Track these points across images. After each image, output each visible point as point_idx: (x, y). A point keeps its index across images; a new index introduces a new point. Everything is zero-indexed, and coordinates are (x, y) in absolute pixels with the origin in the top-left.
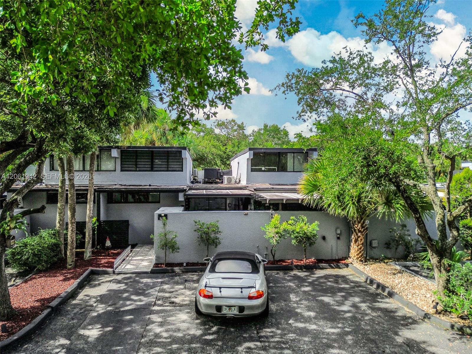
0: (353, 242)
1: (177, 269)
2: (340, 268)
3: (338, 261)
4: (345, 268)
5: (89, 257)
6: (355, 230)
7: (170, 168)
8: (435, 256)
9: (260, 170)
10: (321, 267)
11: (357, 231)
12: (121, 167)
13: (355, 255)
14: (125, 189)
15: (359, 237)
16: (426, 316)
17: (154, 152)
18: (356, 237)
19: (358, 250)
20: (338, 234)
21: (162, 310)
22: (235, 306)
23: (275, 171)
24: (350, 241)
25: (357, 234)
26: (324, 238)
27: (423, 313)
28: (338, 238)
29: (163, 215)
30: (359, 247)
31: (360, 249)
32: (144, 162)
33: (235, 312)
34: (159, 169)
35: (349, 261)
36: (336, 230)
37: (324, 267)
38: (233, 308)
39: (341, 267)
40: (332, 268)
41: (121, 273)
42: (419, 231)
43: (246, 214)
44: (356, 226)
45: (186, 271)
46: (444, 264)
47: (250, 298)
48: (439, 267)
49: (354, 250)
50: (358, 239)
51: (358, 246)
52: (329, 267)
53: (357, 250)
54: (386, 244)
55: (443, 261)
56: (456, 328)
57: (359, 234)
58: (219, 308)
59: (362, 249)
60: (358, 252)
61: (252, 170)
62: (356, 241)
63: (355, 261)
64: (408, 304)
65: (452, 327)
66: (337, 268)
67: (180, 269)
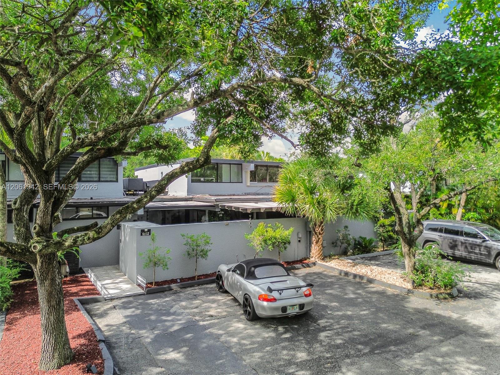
0: (314, 243)
1: (173, 286)
3: (301, 261)
6: (316, 233)
7: (103, 178)
8: (406, 246)
9: (200, 181)
11: (318, 234)
13: (317, 254)
14: (74, 203)
15: (320, 239)
16: (409, 291)
19: (318, 250)
20: (299, 238)
21: (210, 324)
22: (297, 305)
23: (213, 182)
24: (311, 243)
25: (318, 237)
27: (407, 290)
28: (299, 241)
29: (146, 230)
33: (296, 310)
34: (89, 179)
35: (312, 260)
36: (298, 234)
38: (295, 307)
41: (114, 299)
42: (399, 228)
43: (227, 225)
44: (317, 229)
45: (184, 287)
46: (412, 251)
48: (409, 255)
49: (315, 250)
50: (318, 240)
51: (318, 247)
54: (333, 243)
55: (411, 249)
56: (434, 297)
57: (320, 236)
58: (284, 309)
60: (319, 252)
61: (193, 181)
62: (317, 242)
64: (390, 286)
65: (431, 295)
67: (177, 285)
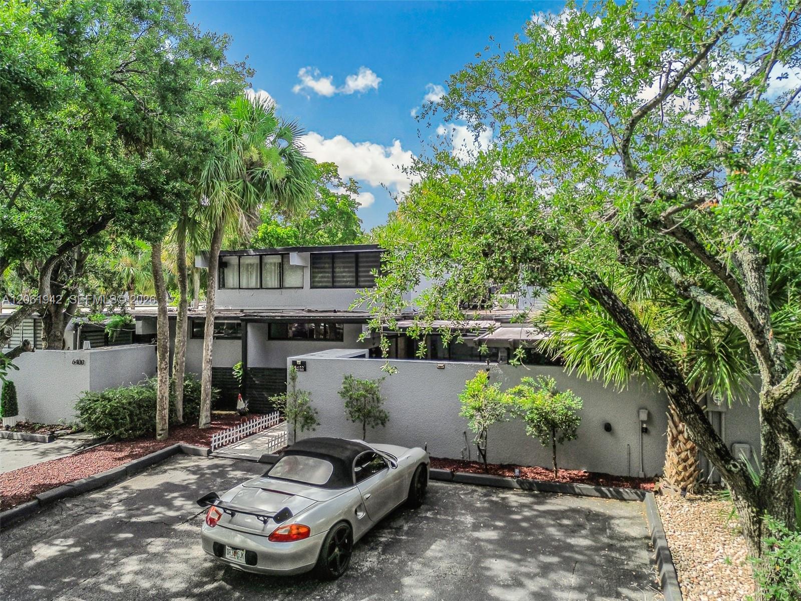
0: (669, 443)
2: (622, 499)
4: (635, 500)
5: (204, 425)
7: (362, 281)
10: (577, 490)
12: (312, 282)
13: (673, 474)
15: (681, 432)
17: (361, 255)
18: (675, 432)
19: (678, 463)
20: (643, 422)
22: (243, 550)
25: (676, 427)
26: (608, 428)
28: (645, 431)
29: (298, 362)
30: (683, 455)
31: (685, 460)
32: (344, 273)
33: (242, 560)
36: (639, 412)
37: (585, 492)
38: (240, 552)
39: (626, 496)
40: (604, 496)
43: (440, 368)
47: (275, 537)
50: (678, 437)
51: (678, 454)
52: (597, 494)
53: (676, 463)
57: (681, 426)
59: (690, 462)
60: (681, 468)
62: (675, 440)
63: (673, 487)
66: (613, 497)
